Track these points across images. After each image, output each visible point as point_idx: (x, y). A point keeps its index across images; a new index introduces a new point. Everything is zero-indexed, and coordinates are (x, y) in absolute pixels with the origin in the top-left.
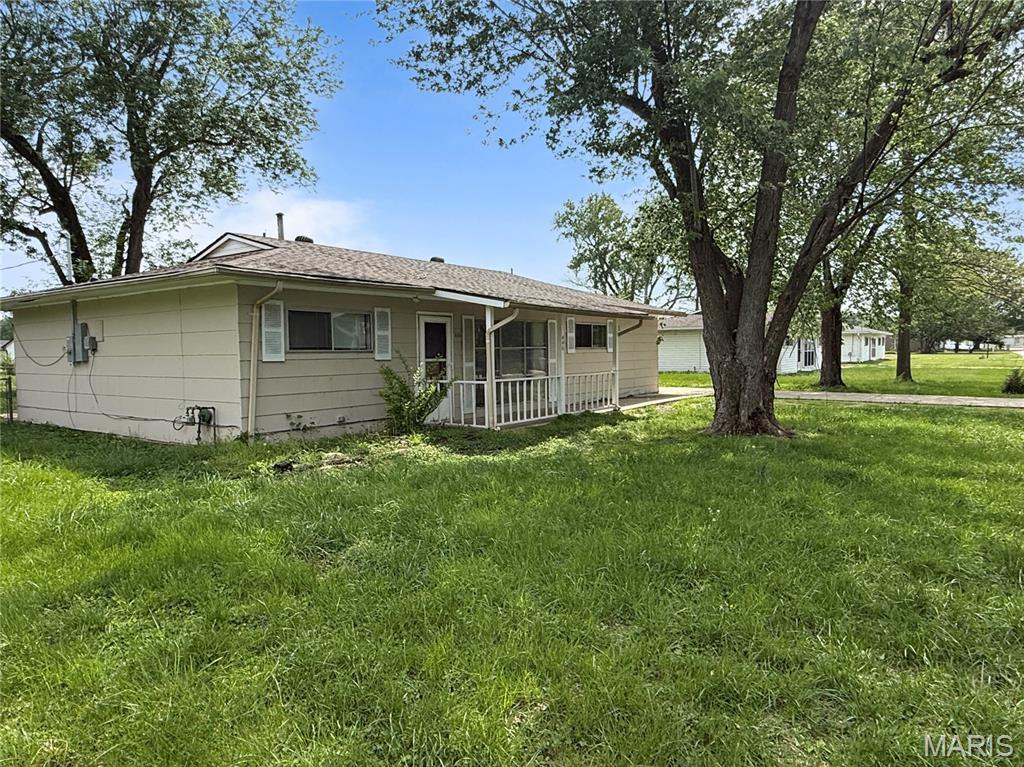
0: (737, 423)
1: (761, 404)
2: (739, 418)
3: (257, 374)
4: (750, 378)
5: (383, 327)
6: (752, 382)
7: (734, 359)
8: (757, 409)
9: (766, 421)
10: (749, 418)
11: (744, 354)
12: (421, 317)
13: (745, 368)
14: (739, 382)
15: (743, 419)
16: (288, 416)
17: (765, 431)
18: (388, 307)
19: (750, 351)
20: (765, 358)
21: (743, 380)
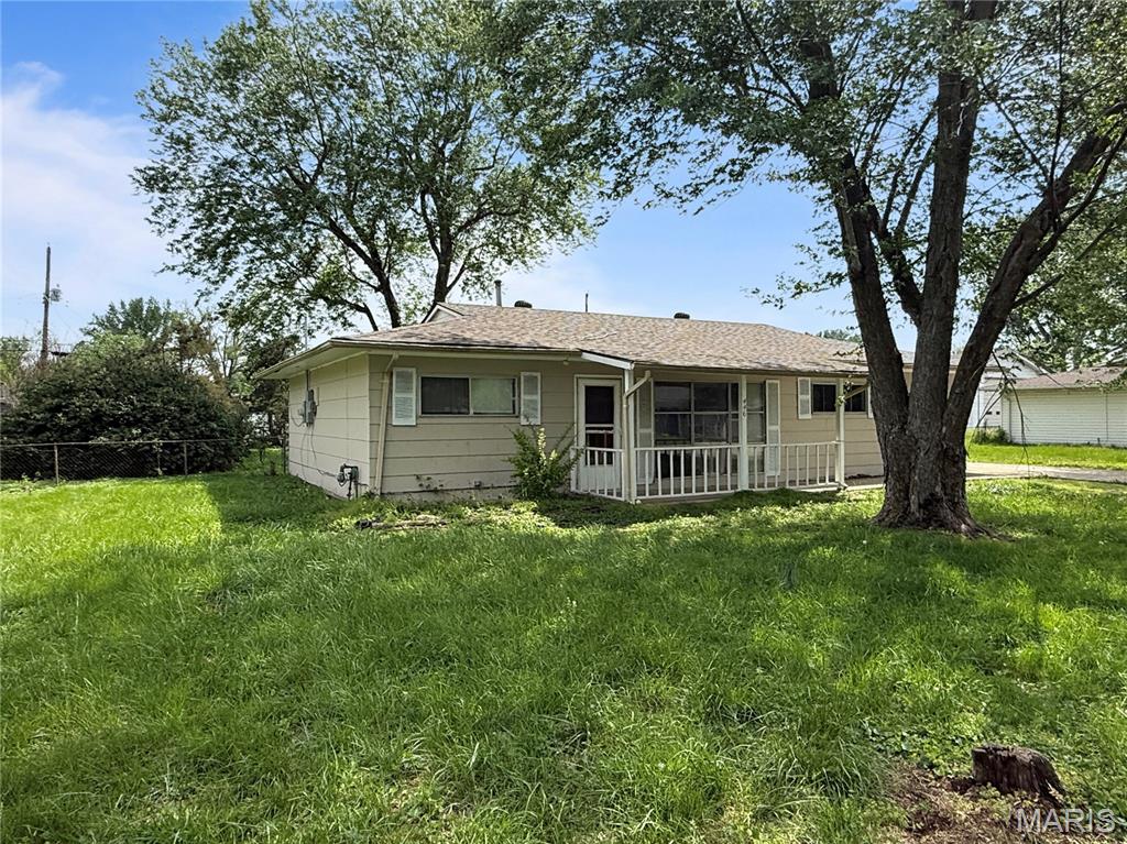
0: (906, 511)
1: (938, 489)
2: (909, 505)
3: (386, 437)
4: (922, 454)
5: (532, 391)
6: (924, 461)
7: (903, 429)
8: (932, 495)
9: (946, 513)
10: (920, 506)
11: (915, 424)
12: (580, 381)
13: (917, 442)
14: (909, 458)
15: (913, 508)
16: (418, 478)
17: (943, 525)
18: (537, 371)
19: (923, 419)
20: (944, 429)
21: (913, 457)
